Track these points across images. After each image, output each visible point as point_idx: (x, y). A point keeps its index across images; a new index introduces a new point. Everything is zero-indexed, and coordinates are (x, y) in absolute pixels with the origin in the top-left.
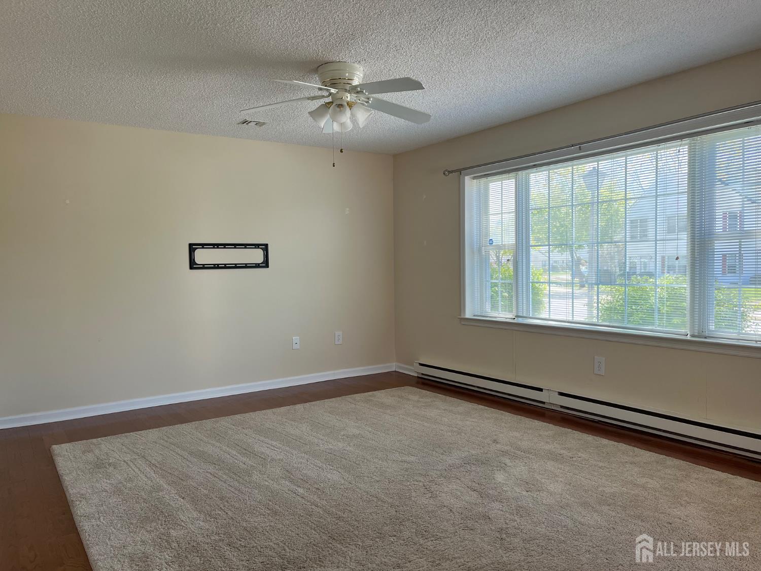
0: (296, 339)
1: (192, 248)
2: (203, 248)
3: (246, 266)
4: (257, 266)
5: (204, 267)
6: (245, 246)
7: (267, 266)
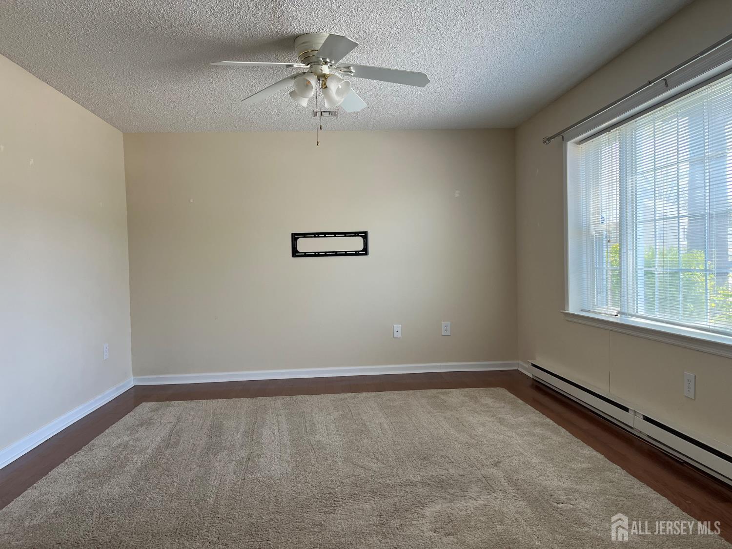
0: (397, 327)
1: (295, 237)
2: (305, 237)
3: (346, 254)
4: (357, 253)
5: (305, 255)
6: (345, 234)
7: (366, 254)
